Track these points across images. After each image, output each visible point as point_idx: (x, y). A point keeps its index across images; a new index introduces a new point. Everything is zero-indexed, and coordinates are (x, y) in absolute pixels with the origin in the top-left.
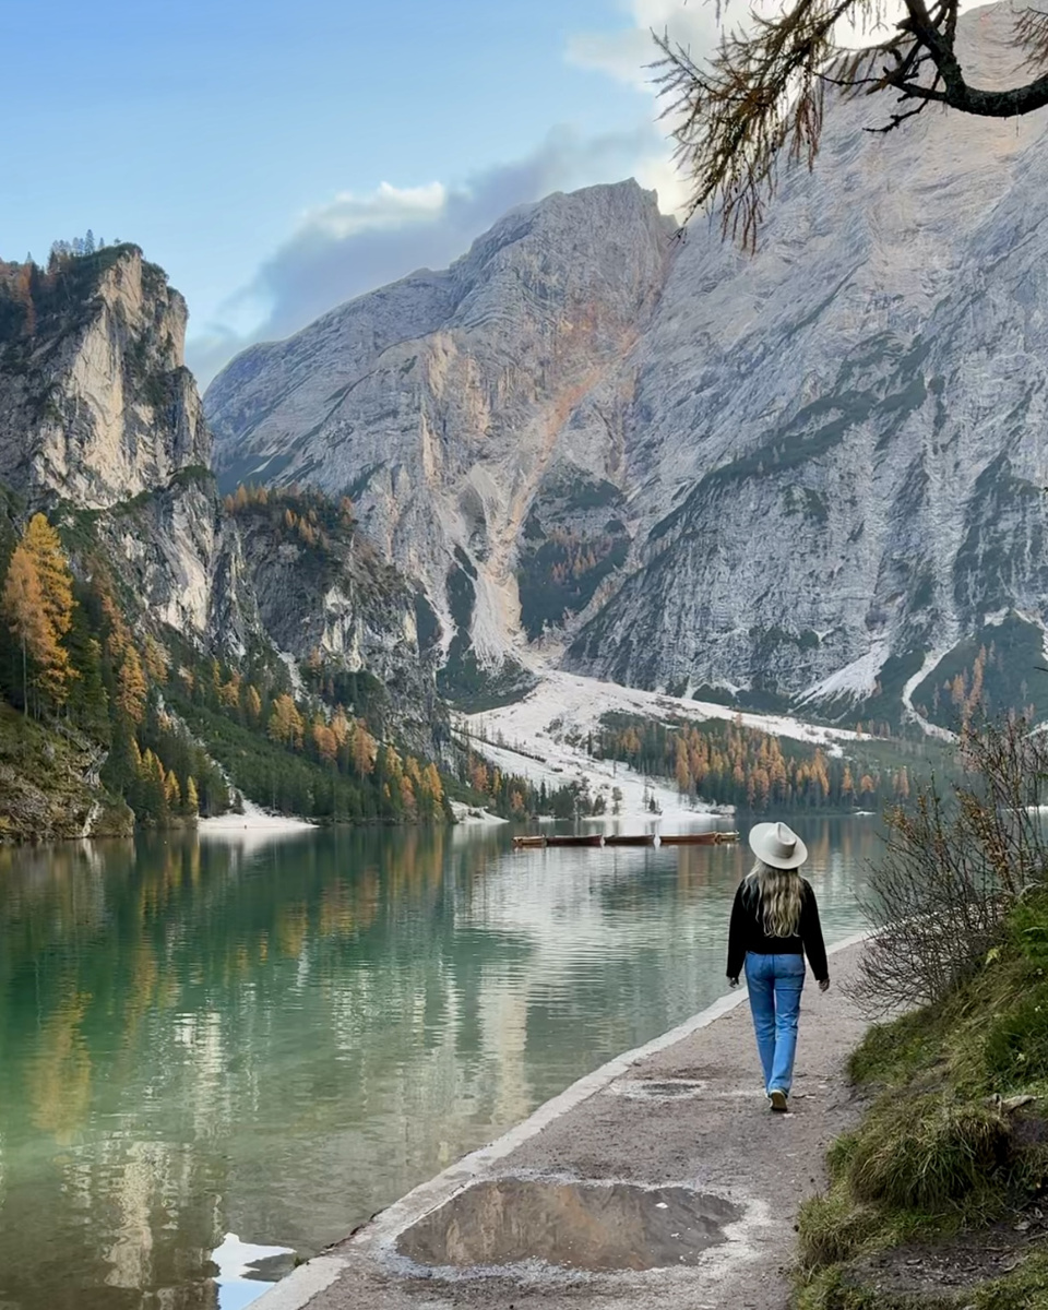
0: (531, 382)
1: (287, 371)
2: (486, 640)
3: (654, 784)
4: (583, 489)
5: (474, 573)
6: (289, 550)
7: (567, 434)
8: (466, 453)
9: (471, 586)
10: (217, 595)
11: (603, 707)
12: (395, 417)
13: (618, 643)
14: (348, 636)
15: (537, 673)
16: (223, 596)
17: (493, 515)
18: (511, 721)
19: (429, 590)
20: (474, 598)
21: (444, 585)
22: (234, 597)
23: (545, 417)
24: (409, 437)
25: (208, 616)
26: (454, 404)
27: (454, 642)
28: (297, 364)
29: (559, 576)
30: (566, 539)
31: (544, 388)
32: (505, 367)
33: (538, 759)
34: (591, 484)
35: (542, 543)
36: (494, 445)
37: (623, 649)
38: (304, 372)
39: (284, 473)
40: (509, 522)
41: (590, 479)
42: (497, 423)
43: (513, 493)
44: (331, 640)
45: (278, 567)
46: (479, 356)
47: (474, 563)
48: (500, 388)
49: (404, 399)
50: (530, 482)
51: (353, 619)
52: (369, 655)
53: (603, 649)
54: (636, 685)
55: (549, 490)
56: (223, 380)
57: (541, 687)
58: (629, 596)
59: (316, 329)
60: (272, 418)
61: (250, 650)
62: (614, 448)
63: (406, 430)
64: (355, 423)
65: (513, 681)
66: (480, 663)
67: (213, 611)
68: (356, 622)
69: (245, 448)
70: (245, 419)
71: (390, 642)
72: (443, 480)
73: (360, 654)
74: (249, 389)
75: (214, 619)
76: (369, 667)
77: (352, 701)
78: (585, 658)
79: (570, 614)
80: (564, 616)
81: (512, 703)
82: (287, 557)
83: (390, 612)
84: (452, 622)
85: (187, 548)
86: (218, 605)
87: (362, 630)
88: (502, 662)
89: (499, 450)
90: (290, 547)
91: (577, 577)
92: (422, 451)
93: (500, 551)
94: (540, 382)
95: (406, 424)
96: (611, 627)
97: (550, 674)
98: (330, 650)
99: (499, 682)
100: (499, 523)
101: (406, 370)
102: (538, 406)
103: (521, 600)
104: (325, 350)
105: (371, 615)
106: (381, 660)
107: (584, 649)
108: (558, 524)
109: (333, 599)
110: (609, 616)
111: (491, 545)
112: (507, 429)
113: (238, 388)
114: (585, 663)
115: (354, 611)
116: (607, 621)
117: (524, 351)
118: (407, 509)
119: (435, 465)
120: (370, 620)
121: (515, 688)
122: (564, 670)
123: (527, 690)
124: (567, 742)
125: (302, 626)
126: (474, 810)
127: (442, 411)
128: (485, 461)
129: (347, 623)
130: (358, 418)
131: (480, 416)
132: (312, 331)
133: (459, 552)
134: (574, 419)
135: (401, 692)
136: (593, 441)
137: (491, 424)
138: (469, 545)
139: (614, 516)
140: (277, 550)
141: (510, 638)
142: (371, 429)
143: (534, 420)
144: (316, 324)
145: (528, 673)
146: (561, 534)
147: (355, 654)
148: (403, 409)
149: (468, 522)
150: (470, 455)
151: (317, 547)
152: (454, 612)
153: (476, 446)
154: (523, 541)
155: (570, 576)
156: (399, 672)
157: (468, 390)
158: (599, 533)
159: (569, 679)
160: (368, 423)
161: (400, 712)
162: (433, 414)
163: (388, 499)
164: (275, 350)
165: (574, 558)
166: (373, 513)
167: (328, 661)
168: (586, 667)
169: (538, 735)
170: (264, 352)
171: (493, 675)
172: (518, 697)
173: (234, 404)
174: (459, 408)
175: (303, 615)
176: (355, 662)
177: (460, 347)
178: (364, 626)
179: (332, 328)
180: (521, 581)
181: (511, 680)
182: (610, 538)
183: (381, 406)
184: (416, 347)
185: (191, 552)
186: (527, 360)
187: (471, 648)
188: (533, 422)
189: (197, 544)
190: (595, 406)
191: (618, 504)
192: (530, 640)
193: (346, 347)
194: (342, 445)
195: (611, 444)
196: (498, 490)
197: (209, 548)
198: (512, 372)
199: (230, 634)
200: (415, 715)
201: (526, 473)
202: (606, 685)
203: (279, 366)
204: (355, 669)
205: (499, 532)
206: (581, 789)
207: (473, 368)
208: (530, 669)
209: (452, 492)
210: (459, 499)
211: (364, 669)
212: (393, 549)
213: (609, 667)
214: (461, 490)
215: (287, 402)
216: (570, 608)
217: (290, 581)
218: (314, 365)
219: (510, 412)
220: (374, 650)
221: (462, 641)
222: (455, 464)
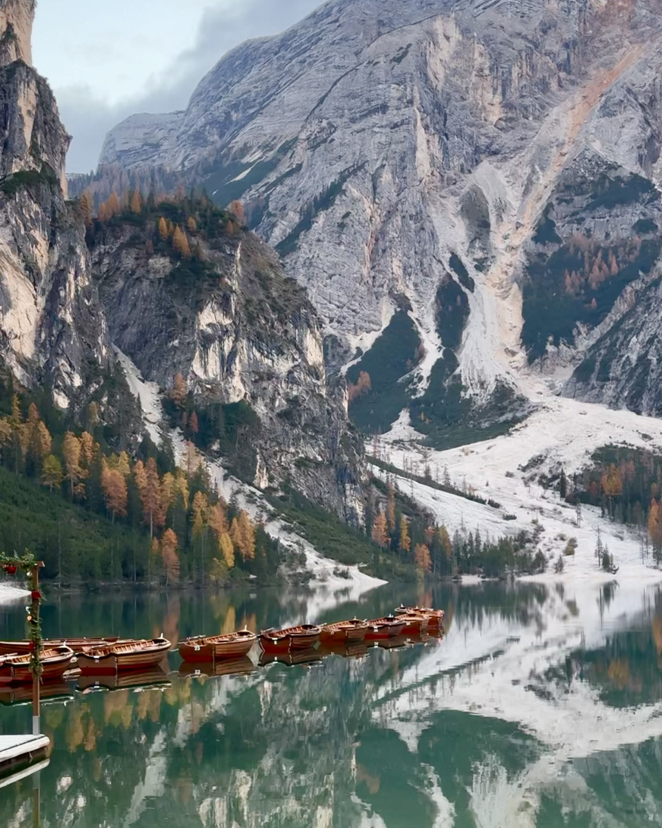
0: (553, 66)
1: (279, 69)
2: (476, 362)
3: (626, 534)
4: (607, 184)
5: (470, 285)
6: (160, 263)
7: (594, 122)
8: (470, 150)
9: (465, 300)
10: (49, 317)
11: (602, 440)
12: (384, 113)
13: (634, 363)
14: (227, 363)
15: (534, 399)
16: (55, 318)
17: (500, 218)
18: (484, 458)
19: (414, 306)
20: (468, 313)
21: (433, 299)
22: (69, 319)
23: (570, 105)
24: (400, 134)
25: (36, 342)
26: (457, 96)
27: (438, 367)
28: (291, 59)
29: (573, 285)
30: (584, 242)
31: (569, 73)
32: (520, 52)
33: (492, 503)
34: (618, 179)
35: (556, 247)
36: (507, 139)
37: (640, 370)
38: (296, 69)
39: (265, 181)
40: (518, 226)
41: (618, 173)
42: (510, 115)
43: (526, 192)
44: (205, 367)
45: (146, 283)
46: (487, 40)
47: (472, 272)
48: (515, 75)
49: (394, 92)
50: (547, 180)
51: (236, 340)
52: (256, 381)
53: (616, 370)
54: (654, 412)
55: (568, 187)
56: (211, 82)
57: (534, 417)
58: (648, 307)
59: (313, 21)
60: (259, 121)
61: (87, 381)
62: (652, 136)
63: (396, 126)
64: (338, 122)
65: (502, 411)
66: (465, 389)
67: (43, 336)
68: (239, 345)
69: (226, 155)
70: (231, 122)
71: (283, 366)
72: (442, 180)
73: (242, 380)
74: (237, 89)
75: (43, 345)
76: (254, 397)
77: (218, 436)
78: (593, 382)
79: (583, 330)
80: (575, 332)
81: (494, 437)
82: (157, 272)
83: (286, 332)
84: (439, 342)
85: (13, 264)
86: (50, 327)
87: (247, 353)
88: (492, 387)
89: (512, 144)
90: (162, 260)
91: (594, 285)
92: (414, 149)
93: (504, 259)
94: (565, 66)
95: (397, 120)
96: (625, 344)
97: (550, 400)
98: (203, 377)
99: (485, 412)
100: (507, 227)
101: (398, 60)
102: (563, 93)
103: (525, 314)
104: (322, 43)
105: (259, 336)
106: (270, 388)
107: (593, 371)
108: (575, 226)
109: (208, 317)
110: (624, 331)
111: (494, 253)
112: (523, 120)
113: (227, 89)
114: (593, 388)
115: (237, 332)
116: (621, 337)
117: (545, 32)
118: (390, 214)
119: (432, 164)
120: (257, 340)
121: (502, 419)
122: (568, 396)
123: (516, 420)
124: (540, 483)
125: (170, 350)
126: (342, 567)
127: (443, 102)
128: (494, 158)
129: (228, 345)
130: (342, 116)
131: (489, 108)
132: (308, 23)
133: (455, 262)
134: (604, 107)
135: (294, 426)
136: (625, 130)
137: (503, 115)
138: (469, 252)
139: (644, 214)
140: (147, 264)
141: (507, 359)
142: (356, 127)
143: (555, 110)
144: (314, 15)
145: (523, 400)
146: (578, 235)
147: (236, 382)
148: (393, 103)
149: (469, 227)
150: (477, 150)
151: (193, 259)
152: (441, 331)
153: (483, 141)
154: (532, 246)
155: (586, 286)
156: (294, 402)
157: (474, 79)
158: (624, 235)
159: (571, 406)
160: (353, 120)
161: (292, 450)
162: (430, 108)
163: (367, 205)
164: (265, 46)
165: (591, 265)
166: (347, 221)
167: (197, 390)
168: (595, 392)
169: (509, 475)
170: (256, 49)
171: (479, 403)
172: (504, 429)
173: (219, 109)
174: (463, 99)
175: (171, 337)
176: (237, 390)
177: (465, 31)
178: (250, 349)
179: (330, 19)
180: (526, 292)
181: (500, 409)
182: (637, 240)
183: (368, 101)
184: (412, 35)
185: (17, 269)
186: (548, 42)
187: (457, 372)
188: (554, 113)
189: (25, 259)
190: (629, 91)
191: (651, 200)
192: (530, 361)
193: (345, 39)
194: (323, 146)
195: (649, 133)
196: (509, 190)
197: (42, 263)
198: (529, 56)
199: (63, 361)
200: (313, 453)
201: (542, 169)
202: (617, 412)
203: (271, 63)
204: (235, 399)
205: (506, 238)
206: (529, 541)
207: (481, 55)
208: (525, 395)
209: (454, 194)
210: (462, 201)
211: (248, 399)
212: (372, 260)
213: (622, 392)
214: (464, 191)
215: (276, 102)
216: (584, 323)
217: (159, 300)
218: (308, 60)
219: (527, 101)
220: (261, 377)
221: (448, 364)
222: (456, 162)
